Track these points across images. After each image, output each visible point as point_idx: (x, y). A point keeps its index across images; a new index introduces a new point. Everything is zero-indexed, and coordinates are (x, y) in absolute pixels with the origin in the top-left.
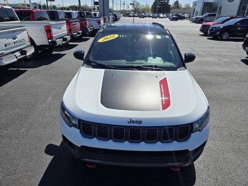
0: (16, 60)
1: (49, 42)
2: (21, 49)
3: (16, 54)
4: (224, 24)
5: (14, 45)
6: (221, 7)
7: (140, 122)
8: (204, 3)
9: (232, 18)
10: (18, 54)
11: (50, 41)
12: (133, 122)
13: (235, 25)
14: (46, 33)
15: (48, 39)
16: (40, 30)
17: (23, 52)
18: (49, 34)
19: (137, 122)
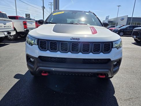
0: (4, 36)
1: (25, 31)
2: (8, 31)
3: (5, 33)
4: (120, 28)
5: (4, 28)
6: (117, 23)
7: (79, 39)
8: (109, 21)
9: (124, 26)
10: (6, 33)
11: (25, 29)
12: (74, 39)
13: (126, 29)
14: (23, 25)
15: (24, 28)
16: (20, 24)
17: (9, 33)
18: (25, 25)
19: (76, 39)
